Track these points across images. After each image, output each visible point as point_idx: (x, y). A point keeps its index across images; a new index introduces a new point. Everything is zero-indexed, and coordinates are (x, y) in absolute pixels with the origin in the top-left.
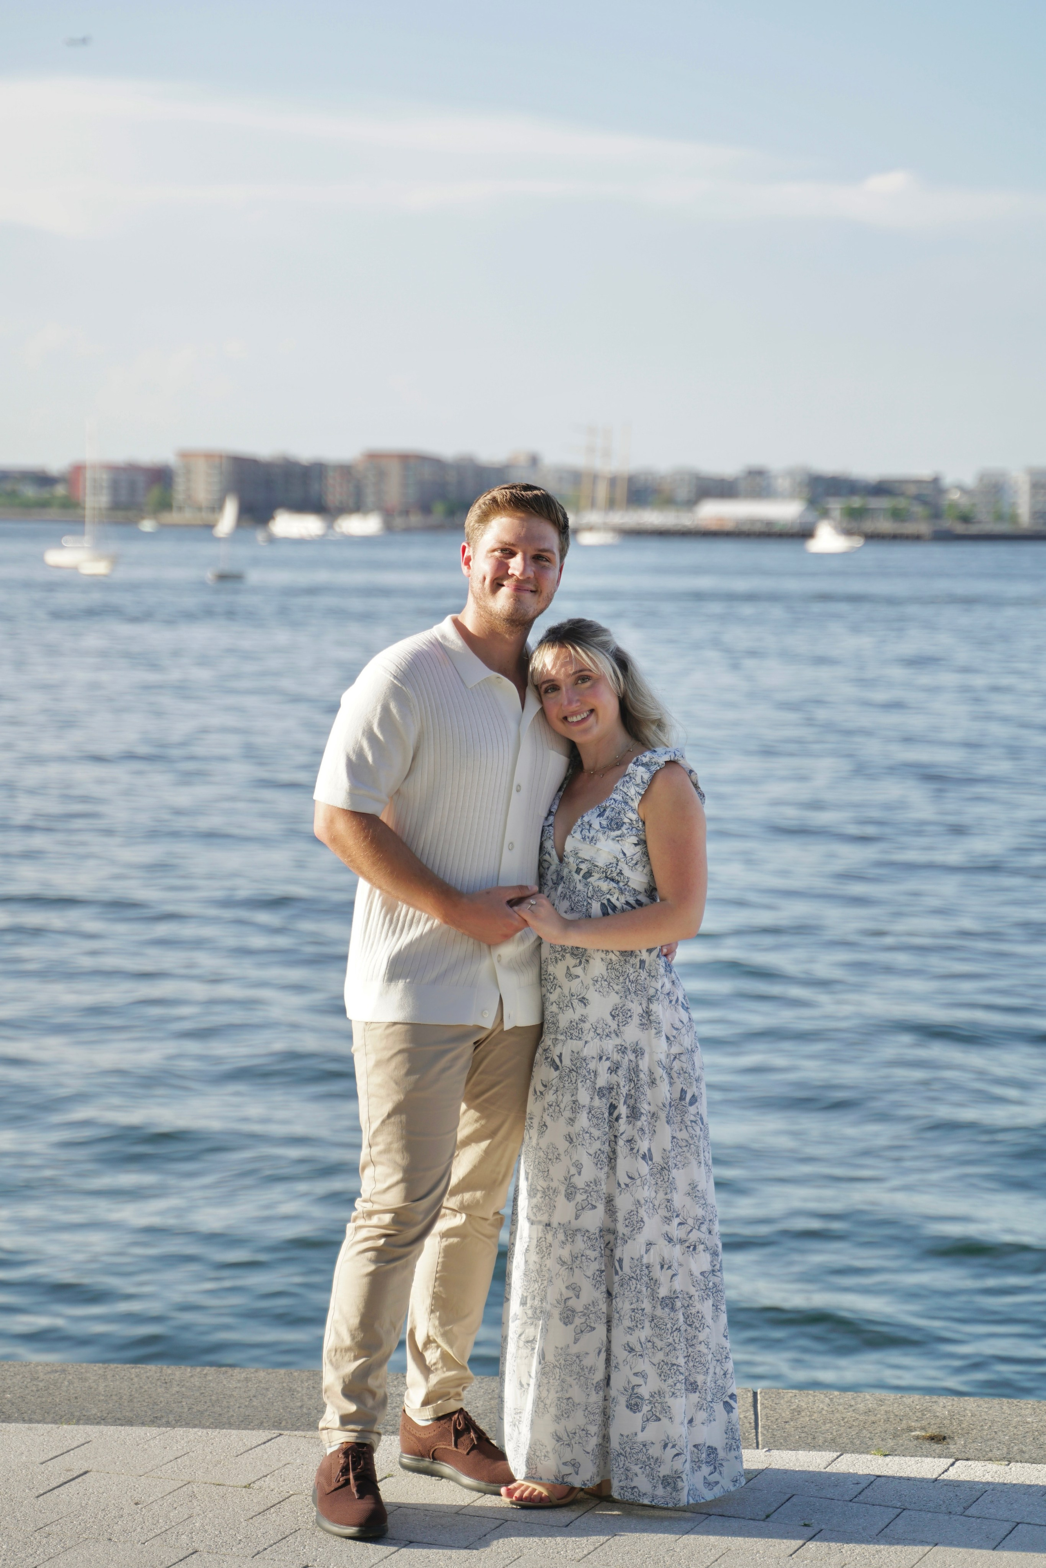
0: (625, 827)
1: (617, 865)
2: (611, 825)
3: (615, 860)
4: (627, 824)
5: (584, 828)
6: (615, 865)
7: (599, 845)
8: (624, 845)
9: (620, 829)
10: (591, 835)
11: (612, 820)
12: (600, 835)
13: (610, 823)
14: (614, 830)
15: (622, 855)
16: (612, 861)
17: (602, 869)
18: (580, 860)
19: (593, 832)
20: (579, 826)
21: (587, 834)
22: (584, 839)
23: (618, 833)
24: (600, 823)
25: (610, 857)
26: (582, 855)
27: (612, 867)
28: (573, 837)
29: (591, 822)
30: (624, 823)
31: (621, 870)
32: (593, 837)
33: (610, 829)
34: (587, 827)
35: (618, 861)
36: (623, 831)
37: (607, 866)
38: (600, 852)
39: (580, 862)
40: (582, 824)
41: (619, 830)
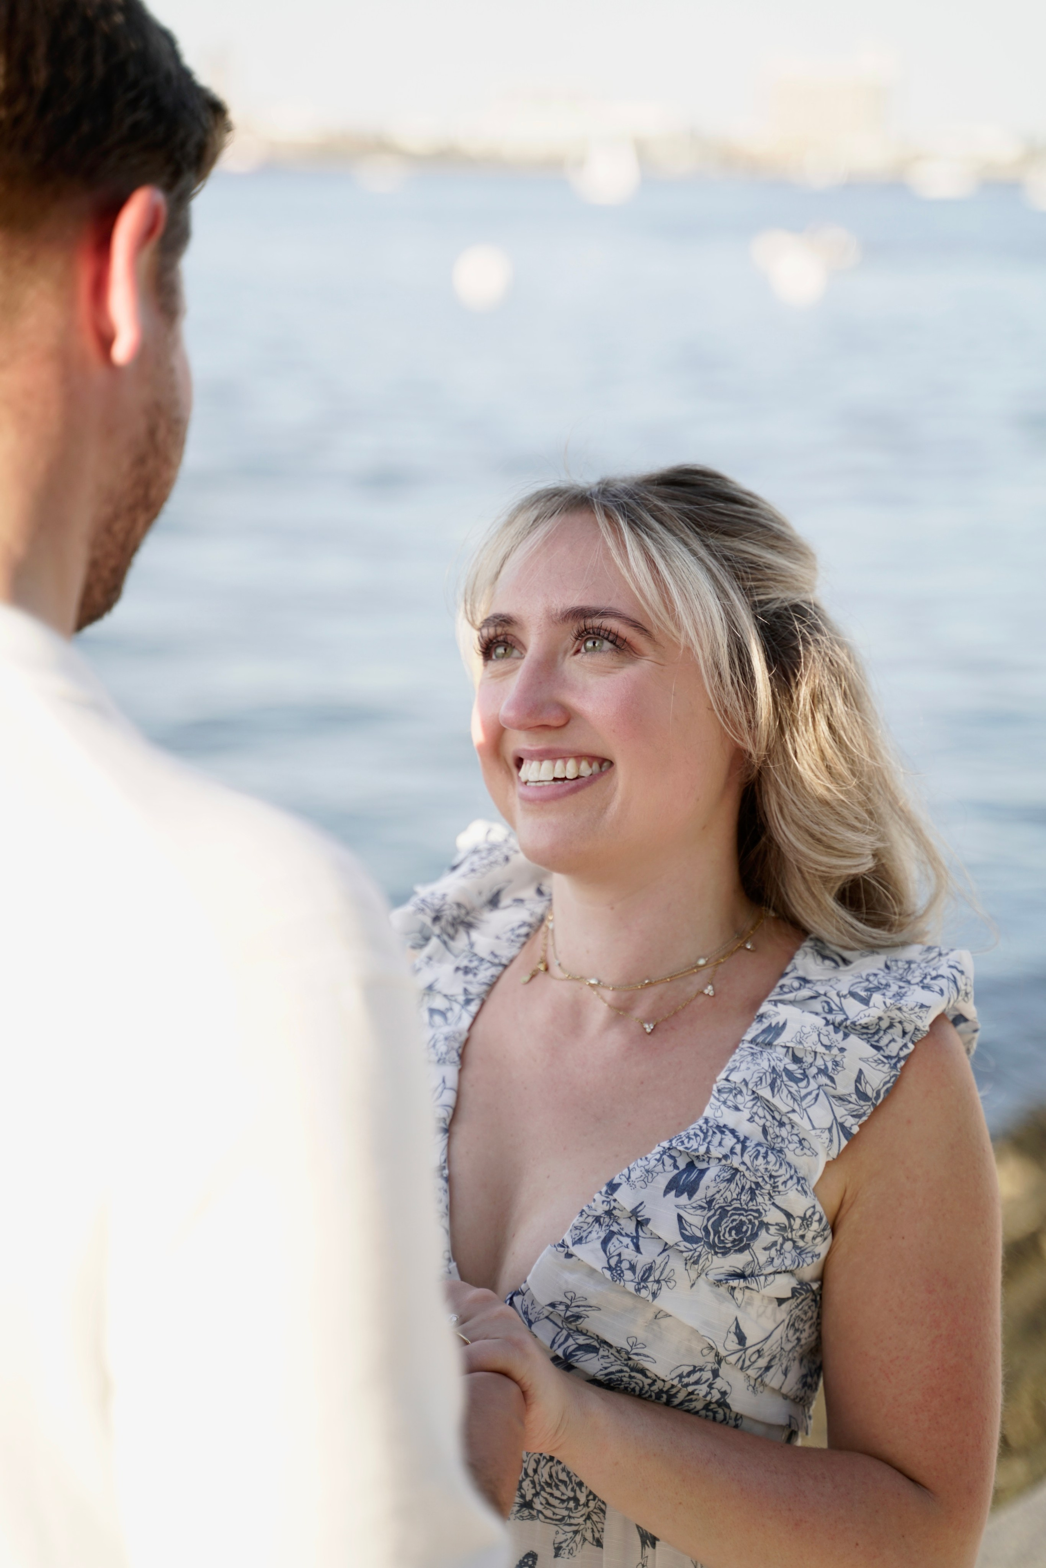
0: (764, 1238)
1: (715, 1374)
2: (717, 1232)
3: (711, 1358)
4: (773, 1230)
5: (615, 1228)
6: (707, 1375)
7: (666, 1301)
8: (749, 1303)
9: (747, 1247)
10: (642, 1261)
11: (724, 1212)
12: (676, 1264)
13: (717, 1225)
14: (725, 1252)
15: (732, 1343)
16: (699, 1362)
17: (659, 1384)
18: (582, 1340)
19: (649, 1252)
20: (597, 1219)
21: (629, 1253)
22: (615, 1270)
23: (737, 1261)
24: (680, 1218)
25: (697, 1346)
26: (594, 1323)
27: (697, 1383)
28: (569, 1256)
29: (645, 1213)
30: (765, 1225)
31: (724, 1394)
32: (650, 1269)
33: (712, 1246)
34: (629, 1227)
35: (719, 1362)
36: (754, 1255)
37: (681, 1376)
38: (664, 1322)
39: (580, 1347)
40: (609, 1213)
41: (741, 1250)
